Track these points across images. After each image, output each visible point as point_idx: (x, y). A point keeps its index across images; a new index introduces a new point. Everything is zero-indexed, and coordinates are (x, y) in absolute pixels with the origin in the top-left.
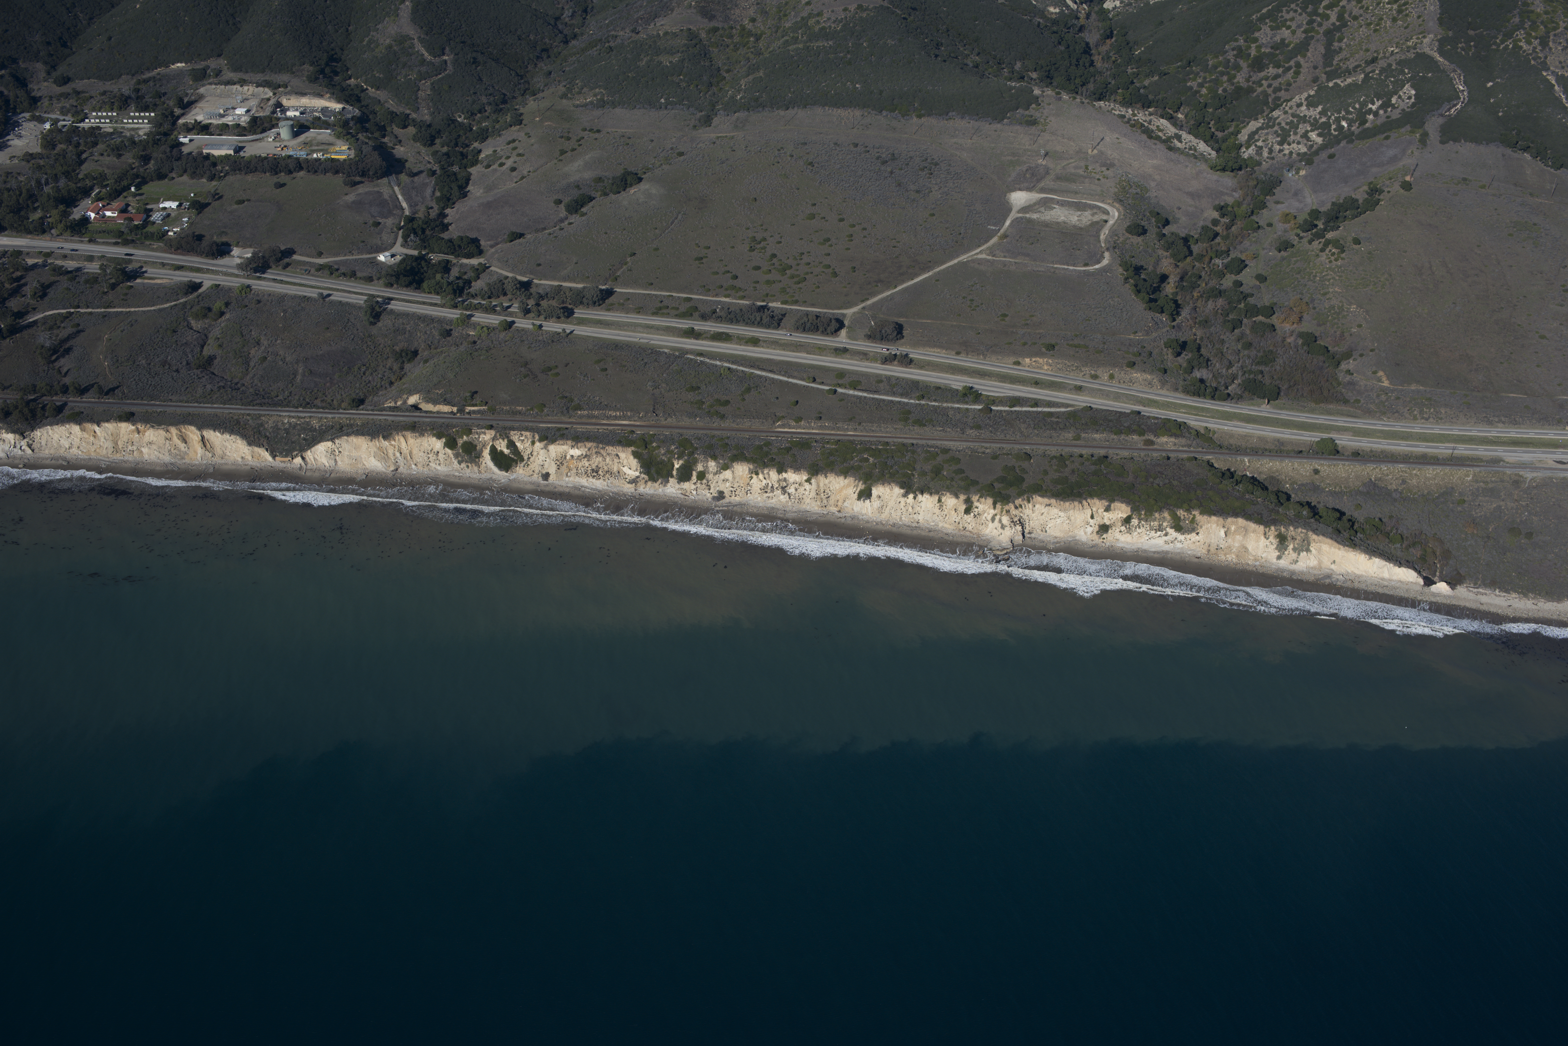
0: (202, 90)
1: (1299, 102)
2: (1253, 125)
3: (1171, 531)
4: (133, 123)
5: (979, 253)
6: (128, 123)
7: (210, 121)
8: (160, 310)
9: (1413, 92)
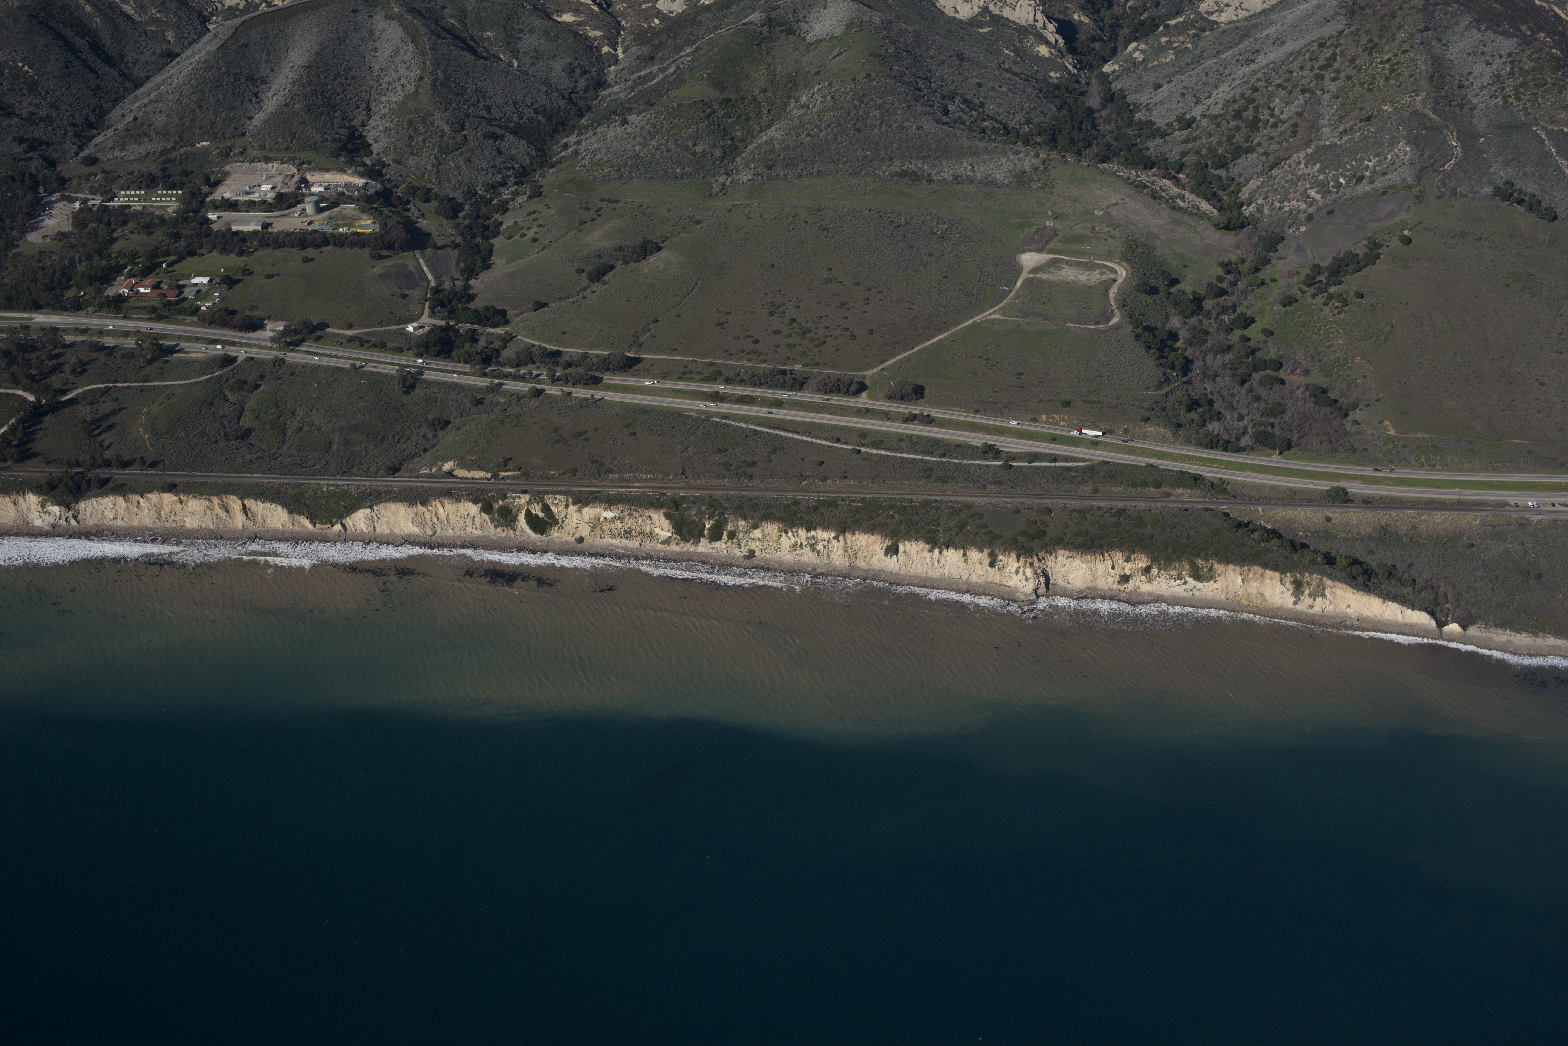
0: (227, 168)
1: (1297, 160)
2: (1254, 184)
3: (1190, 580)
4: (161, 201)
5: (992, 314)
6: (156, 201)
7: (237, 198)
8: (196, 383)
9: (1408, 149)
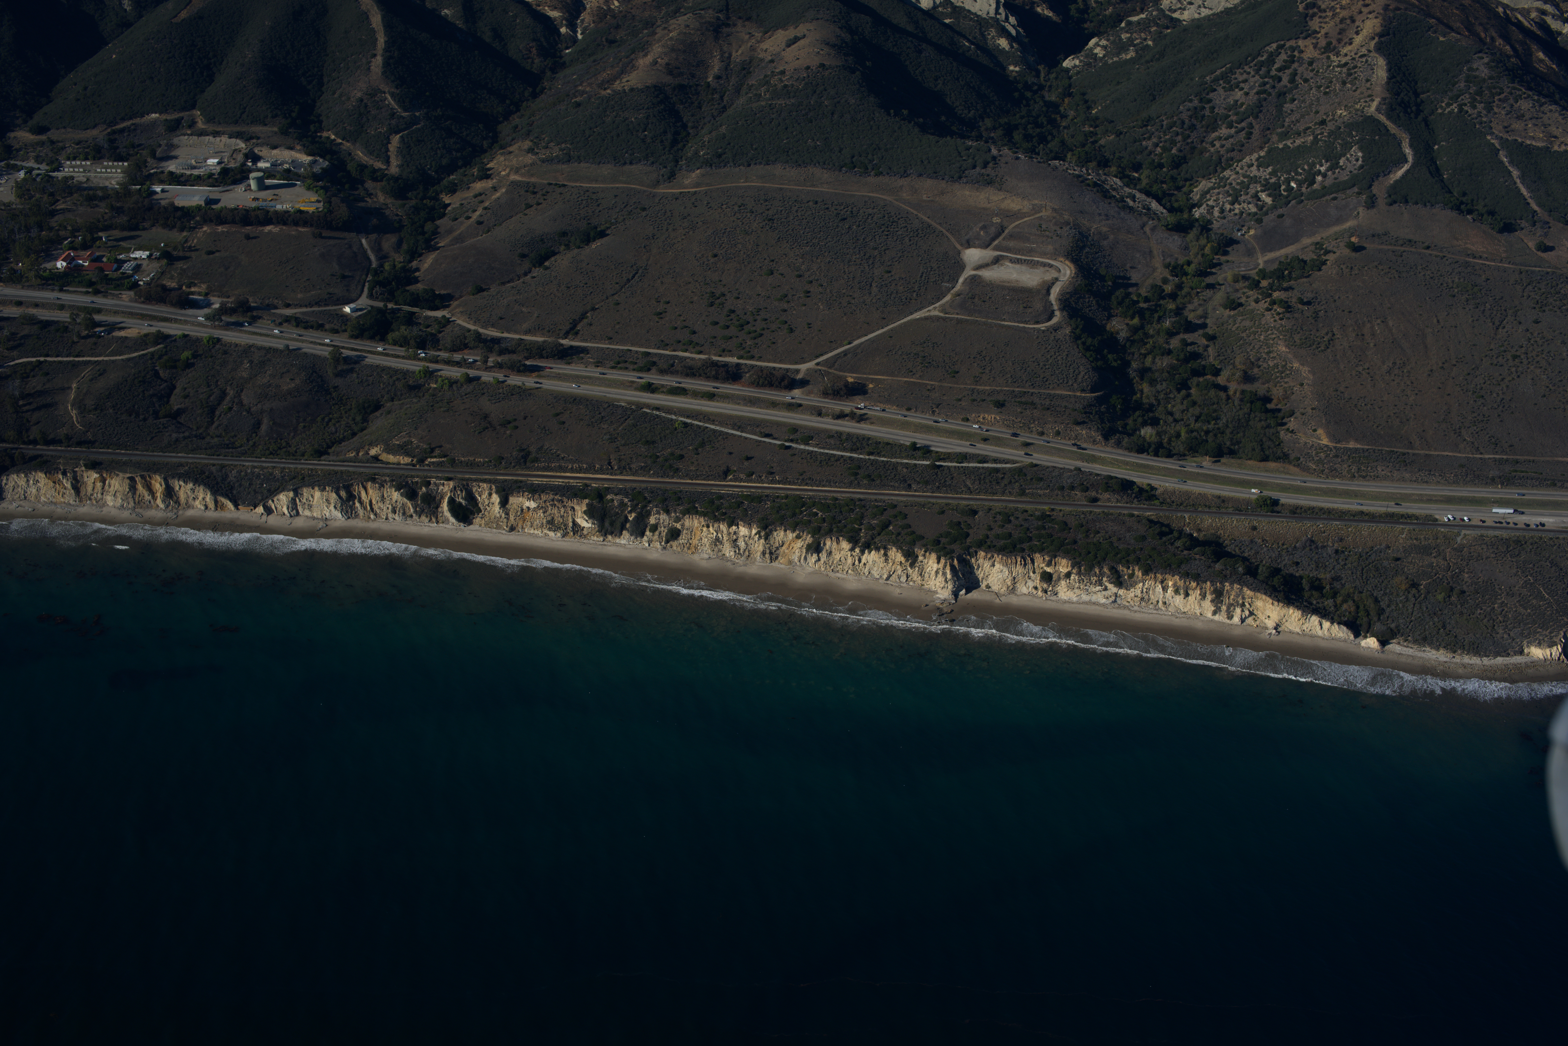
0: (176, 141)
1: (1249, 162)
2: (1204, 185)
3: (1110, 586)
4: (106, 172)
5: (933, 311)
6: (101, 172)
7: (184, 172)
8: (129, 360)
9: (1360, 154)
